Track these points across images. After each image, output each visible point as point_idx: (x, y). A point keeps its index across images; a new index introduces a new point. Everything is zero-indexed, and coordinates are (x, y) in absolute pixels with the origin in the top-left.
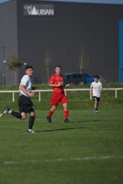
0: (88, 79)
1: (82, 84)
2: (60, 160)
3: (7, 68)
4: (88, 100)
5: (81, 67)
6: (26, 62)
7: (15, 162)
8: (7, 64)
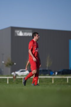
4: (51, 83)
6: (15, 63)
8: (5, 64)
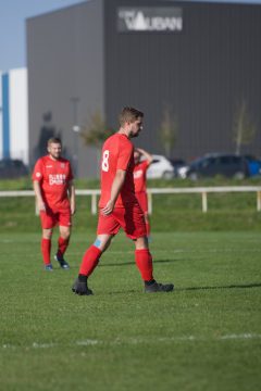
0: (252, 166)
1: (240, 176)
2: (191, 338)
3: (82, 142)
4: (252, 211)
5: (239, 140)
7: (96, 342)
8: (82, 134)
